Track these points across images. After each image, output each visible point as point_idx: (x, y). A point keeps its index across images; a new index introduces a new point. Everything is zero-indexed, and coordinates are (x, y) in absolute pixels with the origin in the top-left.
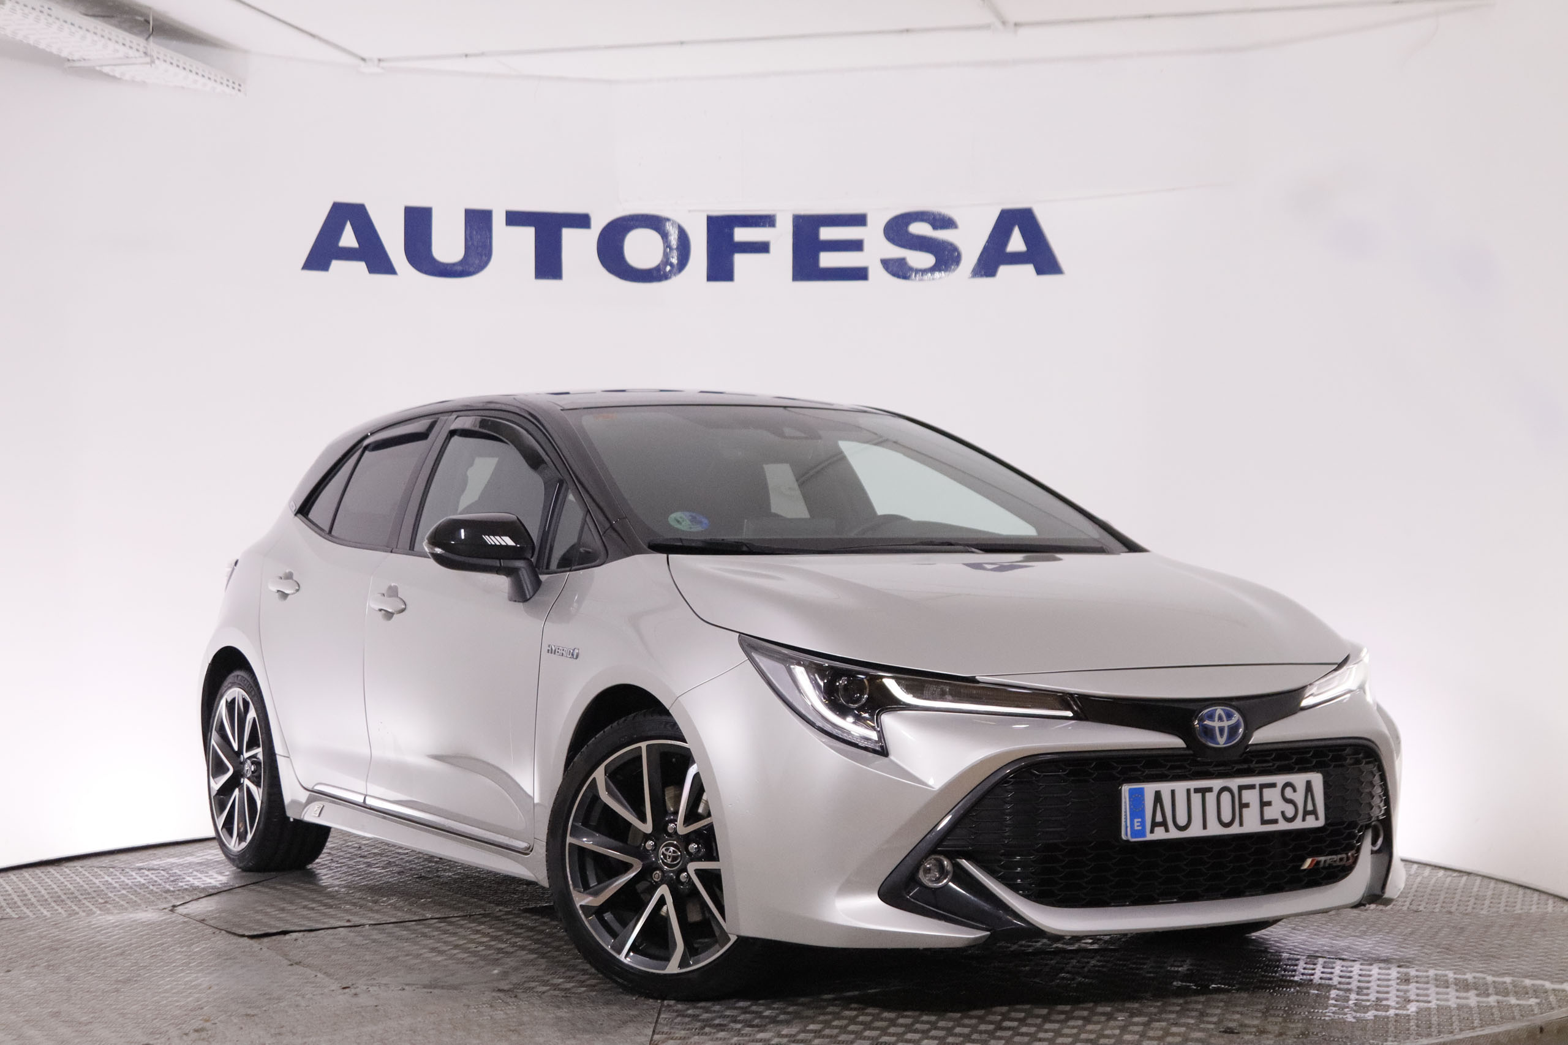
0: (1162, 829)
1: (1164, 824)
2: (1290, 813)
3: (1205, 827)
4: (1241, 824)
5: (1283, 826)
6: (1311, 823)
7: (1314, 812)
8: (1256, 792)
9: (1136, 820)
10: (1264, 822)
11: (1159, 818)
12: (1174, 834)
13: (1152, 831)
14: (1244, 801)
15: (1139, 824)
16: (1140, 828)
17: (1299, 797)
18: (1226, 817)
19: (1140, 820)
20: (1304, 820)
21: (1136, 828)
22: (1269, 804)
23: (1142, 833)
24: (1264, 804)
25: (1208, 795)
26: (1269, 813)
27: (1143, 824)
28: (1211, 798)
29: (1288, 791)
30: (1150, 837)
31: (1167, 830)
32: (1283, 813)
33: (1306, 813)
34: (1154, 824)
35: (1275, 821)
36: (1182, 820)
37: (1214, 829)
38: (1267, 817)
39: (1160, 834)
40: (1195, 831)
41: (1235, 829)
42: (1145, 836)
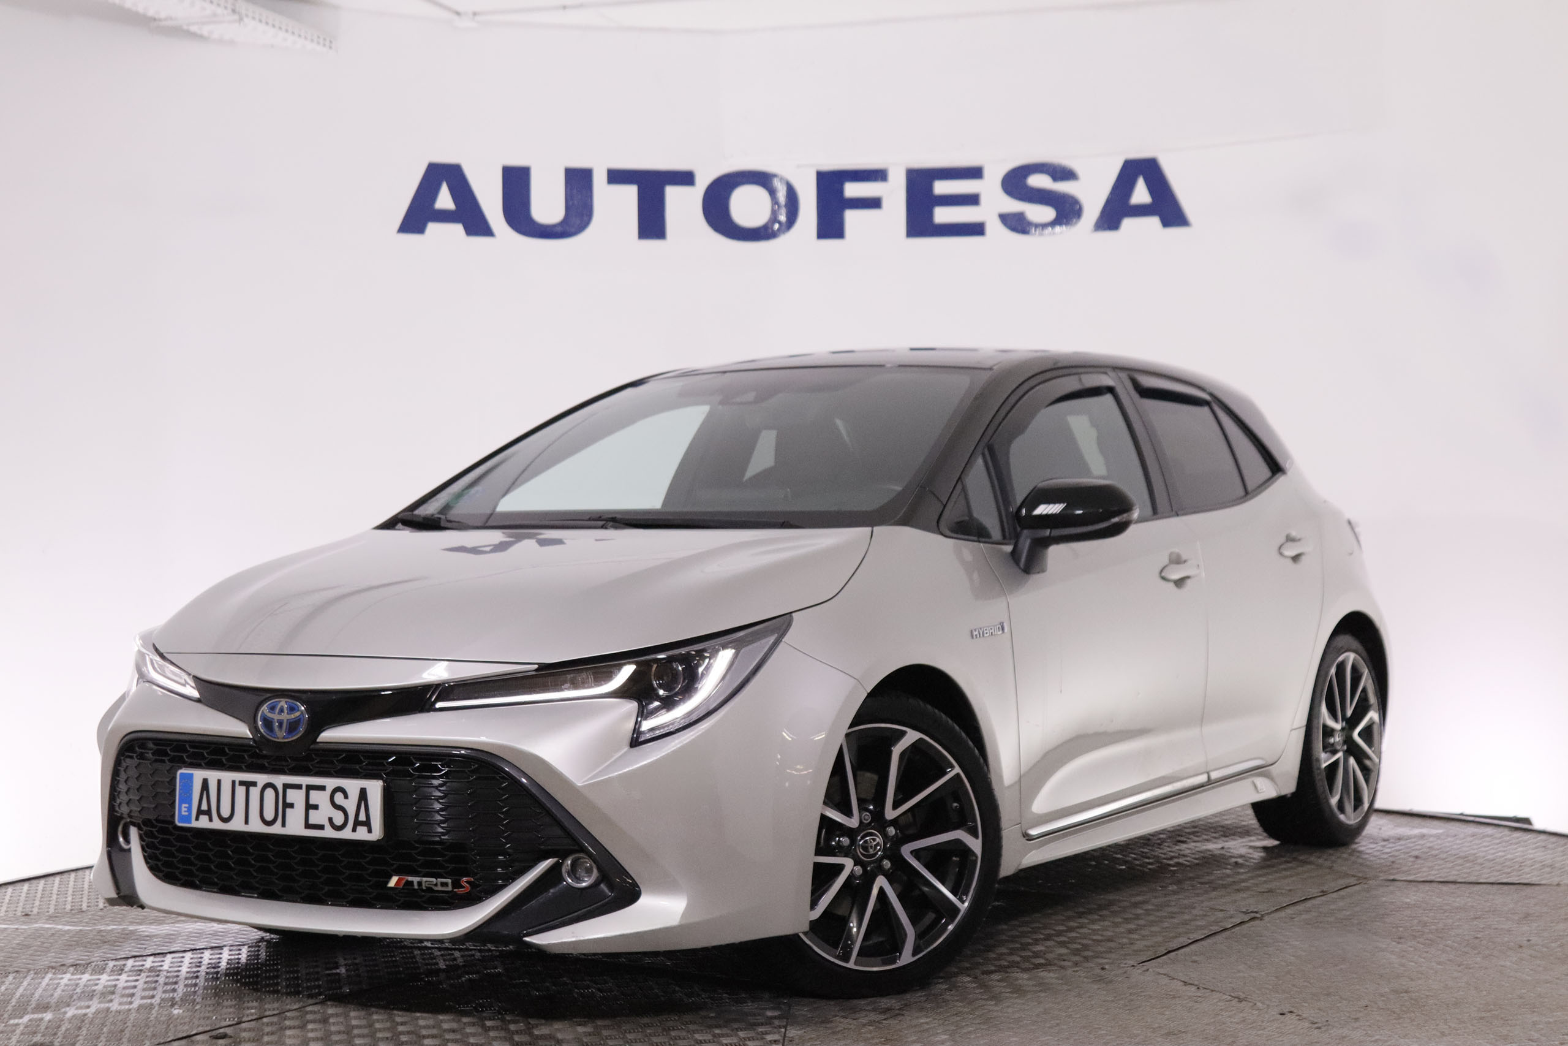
0: (206, 817)
1: (208, 813)
2: (339, 818)
3: (247, 822)
4: (284, 825)
5: (329, 833)
6: (362, 834)
7: (367, 824)
8: (303, 791)
9: (184, 805)
10: (308, 826)
11: (204, 807)
12: (217, 825)
13: (197, 819)
14: (288, 801)
15: (186, 809)
16: (187, 813)
17: (351, 805)
18: (269, 815)
19: (187, 805)
20: (354, 830)
21: (183, 813)
22: (316, 807)
23: (188, 819)
24: (310, 807)
25: (252, 789)
26: (315, 817)
27: (189, 809)
28: (255, 792)
29: (339, 798)
30: (194, 824)
31: (211, 820)
32: (330, 820)
33: (357, 823)
34: (200, 812)
35: (321, 827)
36: (226, 812)
37: (256, 826)
38: (312, 821)
39: (203, 823)
40: (237, 825)
41: (276, 829)
42: (190, 822)
